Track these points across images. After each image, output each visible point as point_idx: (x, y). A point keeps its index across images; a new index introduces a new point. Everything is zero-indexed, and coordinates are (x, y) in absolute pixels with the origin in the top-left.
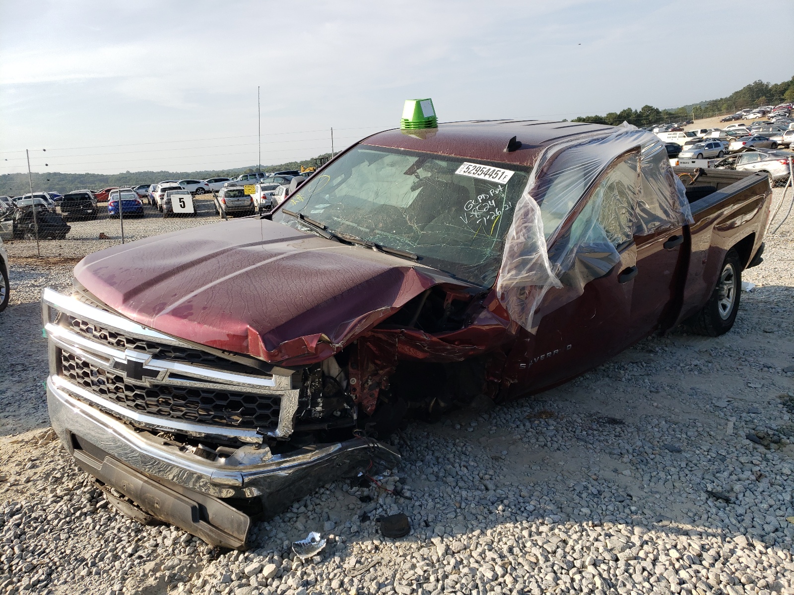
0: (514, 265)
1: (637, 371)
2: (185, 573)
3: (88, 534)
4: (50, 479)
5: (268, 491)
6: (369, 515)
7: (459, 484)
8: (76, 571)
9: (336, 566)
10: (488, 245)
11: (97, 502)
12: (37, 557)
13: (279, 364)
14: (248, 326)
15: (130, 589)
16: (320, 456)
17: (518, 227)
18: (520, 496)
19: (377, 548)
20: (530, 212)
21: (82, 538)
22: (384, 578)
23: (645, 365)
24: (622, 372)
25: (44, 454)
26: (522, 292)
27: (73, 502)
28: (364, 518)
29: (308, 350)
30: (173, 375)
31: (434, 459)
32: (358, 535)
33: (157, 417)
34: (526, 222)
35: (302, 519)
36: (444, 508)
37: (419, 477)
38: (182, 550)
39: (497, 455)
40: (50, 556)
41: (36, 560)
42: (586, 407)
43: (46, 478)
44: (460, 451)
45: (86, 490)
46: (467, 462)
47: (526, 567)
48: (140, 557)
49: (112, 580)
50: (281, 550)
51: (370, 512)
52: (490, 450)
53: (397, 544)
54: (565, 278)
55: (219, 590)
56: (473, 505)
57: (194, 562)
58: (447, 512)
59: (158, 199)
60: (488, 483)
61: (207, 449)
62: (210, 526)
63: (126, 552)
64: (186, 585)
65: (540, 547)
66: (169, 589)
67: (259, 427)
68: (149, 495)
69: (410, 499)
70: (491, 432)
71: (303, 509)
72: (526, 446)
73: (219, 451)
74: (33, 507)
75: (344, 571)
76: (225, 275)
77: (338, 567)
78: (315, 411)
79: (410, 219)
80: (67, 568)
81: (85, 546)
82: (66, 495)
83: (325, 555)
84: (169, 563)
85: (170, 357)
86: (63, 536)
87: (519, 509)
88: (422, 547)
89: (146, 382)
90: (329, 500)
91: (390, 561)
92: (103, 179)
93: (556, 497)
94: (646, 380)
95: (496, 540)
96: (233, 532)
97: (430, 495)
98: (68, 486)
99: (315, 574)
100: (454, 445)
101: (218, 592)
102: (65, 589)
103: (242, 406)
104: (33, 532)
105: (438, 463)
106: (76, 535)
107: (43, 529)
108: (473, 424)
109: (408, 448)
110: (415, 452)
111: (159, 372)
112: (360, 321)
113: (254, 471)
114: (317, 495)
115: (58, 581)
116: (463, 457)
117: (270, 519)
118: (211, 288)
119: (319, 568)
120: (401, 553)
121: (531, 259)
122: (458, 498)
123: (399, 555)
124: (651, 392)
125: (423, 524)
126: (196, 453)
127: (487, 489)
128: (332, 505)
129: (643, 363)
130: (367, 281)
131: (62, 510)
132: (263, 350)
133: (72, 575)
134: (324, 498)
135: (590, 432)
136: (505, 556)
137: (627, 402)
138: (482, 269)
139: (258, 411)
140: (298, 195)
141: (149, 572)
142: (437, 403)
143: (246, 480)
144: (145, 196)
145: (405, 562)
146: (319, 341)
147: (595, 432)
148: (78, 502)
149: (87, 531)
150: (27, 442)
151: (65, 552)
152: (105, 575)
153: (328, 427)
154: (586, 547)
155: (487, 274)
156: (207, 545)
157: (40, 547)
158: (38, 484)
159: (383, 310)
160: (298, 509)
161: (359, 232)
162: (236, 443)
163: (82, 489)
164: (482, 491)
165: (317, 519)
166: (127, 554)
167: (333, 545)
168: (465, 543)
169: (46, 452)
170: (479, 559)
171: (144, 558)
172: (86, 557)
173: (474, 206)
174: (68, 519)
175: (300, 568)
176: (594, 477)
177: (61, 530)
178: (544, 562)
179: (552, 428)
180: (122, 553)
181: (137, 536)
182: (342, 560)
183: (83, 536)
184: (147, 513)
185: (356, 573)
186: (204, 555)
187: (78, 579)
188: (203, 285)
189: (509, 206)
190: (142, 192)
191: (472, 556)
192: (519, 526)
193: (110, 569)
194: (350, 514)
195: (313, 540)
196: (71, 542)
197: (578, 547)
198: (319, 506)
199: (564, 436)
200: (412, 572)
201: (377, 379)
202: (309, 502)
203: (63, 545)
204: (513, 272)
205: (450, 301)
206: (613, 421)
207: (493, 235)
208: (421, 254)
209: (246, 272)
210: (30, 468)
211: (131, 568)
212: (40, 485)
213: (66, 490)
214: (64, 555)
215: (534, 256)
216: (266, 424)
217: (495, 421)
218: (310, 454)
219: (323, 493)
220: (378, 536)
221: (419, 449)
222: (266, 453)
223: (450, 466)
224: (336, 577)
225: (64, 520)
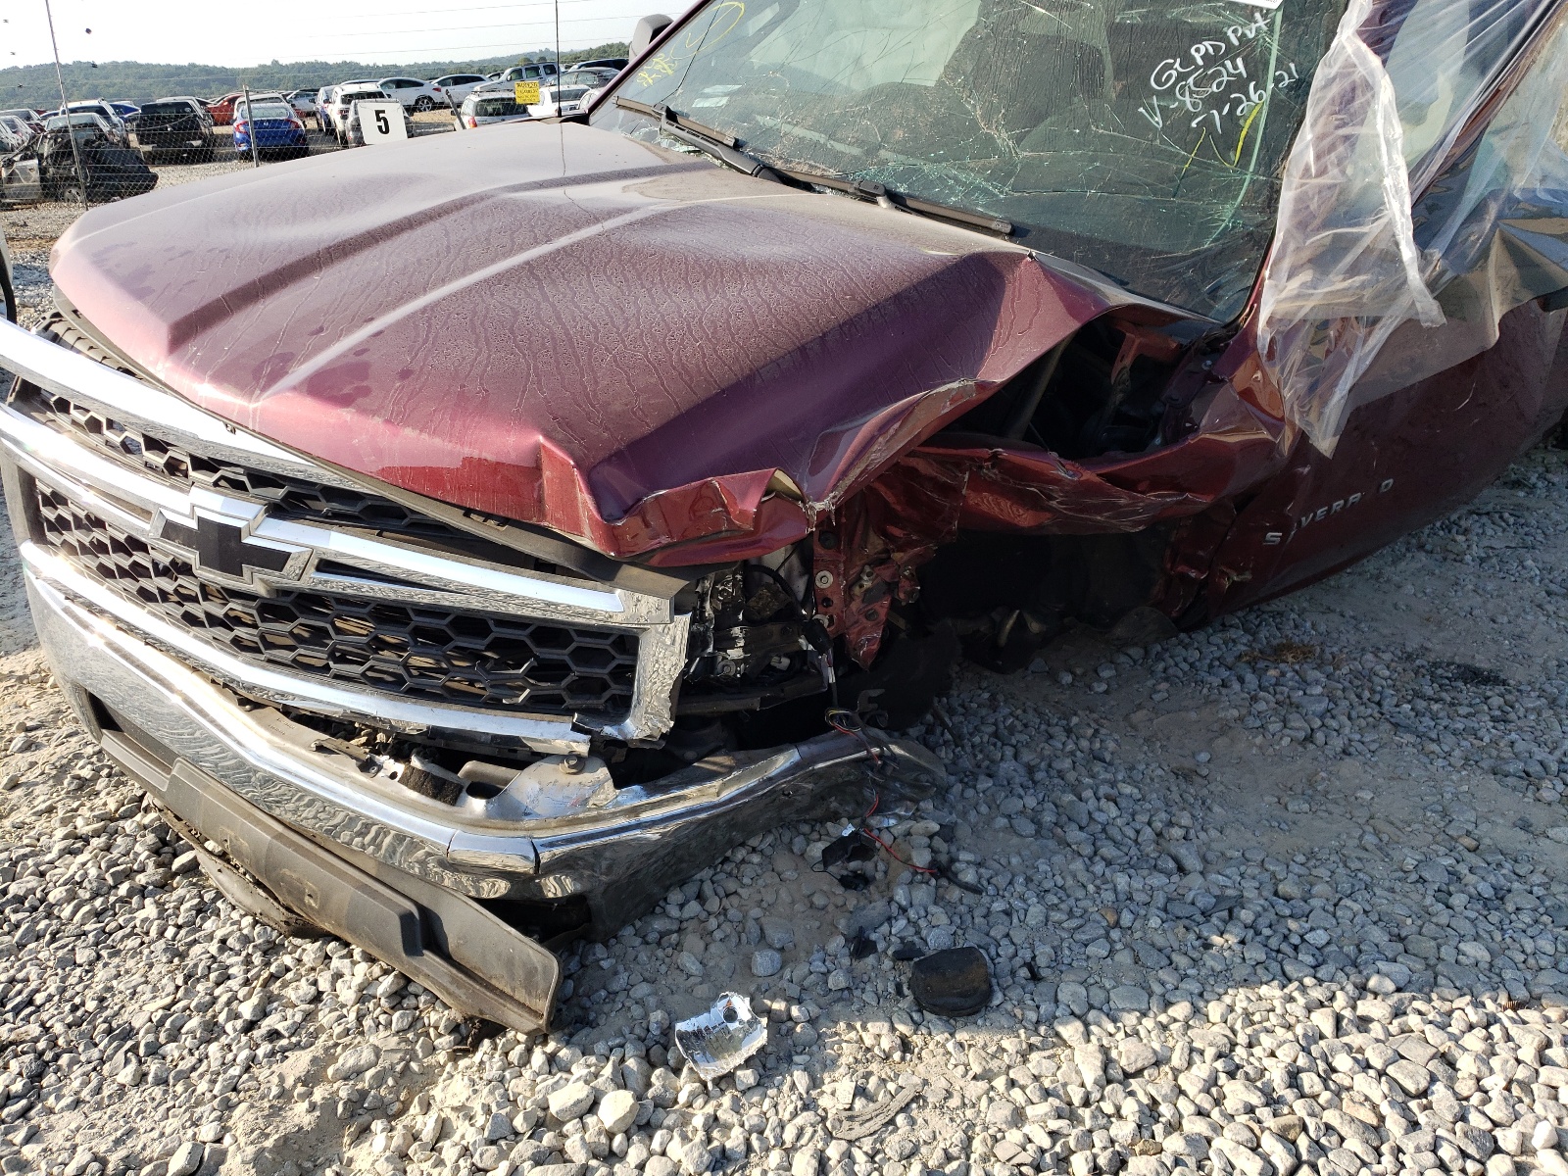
0: (1306, 255)
1: (1498, 538)
2: (390, 1090)
3: (146, 952)
4: (66, 782)
5: (604, 878)
6: (873, 937)
7: (1104, 851)
8: (106, 1067)
9: (800, 1104)
10: (1228, 190)
11: (175, 855)
12: (9, 1016)
13: (640, 561)
14: (541, 439)
15: (242, 1140)
16: (743, 786)
17: (1320, 138)
18: (1276, 894)
19: (905, 1046)
20: (1359, 92)
21: (130, 963)
22: (938, 1154)
23: (1512, 520)
24: (1460, 538)
25: (59, 712)
26: (1321, 335)
27: (115, 854)
28: (861, 946)
29: (730, 521)
30: (327, 566)
31: (1022, 770)
32: (846, 1001)
33: (295, 676)
34: (1344, 125)
35: (693, 941)
36: (1074, 923)
37: (990, 821)
38: (382, 1019)
39: (1188, 764)
40: (45, 1016)
41: (8, 1026)
42: (1386, 631)
43: (58, 779)
44: (1086, 750)
45: (146, 820)
46: (1113, 784)
47: (1354, 1144)
48: (274, 1035)
49: (198, 1104)
50: (643, 1035)
51: (875, 930)
52: (1162, 747)
53: (962, 1036)
54: (1453, 295)
55: (480, 1165)
56: (1155, 922)
57: (414, 1057)
58: (1084, 937)
59: (336, 117)
60: (1182, 852)
61: (437, 771)
62: (454, 971)
63: (237, 1016)
64: (392, 1129)
65: (1382, 1073)
66: (346, 1140)
67: (580, 711)
68: (288, 873)
69: (976, 890)
70: (1157, 697)
71: (694, 907)
72: (1259, 740)
73: (469, 774)
74: (15, 864)
75: (824, 1119)
76: (465, 271)
77: (806, 1108)
78: (724, 658)
79: (988, 117)
80: (83, 1058)
81: (135, 987)
82: (97, 834)
83: (768, 1066)
84: (347, 1060)
85: (317, 513)
86: (83, 956)
87: (1286, 938)
88: (1031, 1047)
89: (256, 581)
90: (761, 882)
91: (949, 1095)
92: (227, 78)
93: (1376, 900)
94: (1529, 563)
95: (1242, 1039)
96: (513, 990)
97: (1029, 880)
98: (105, 804)
99: (742, 1126)
100: (1069, 731)
101: (479, 1170)
102: (73, 1126)
103: (528, 655)
104: (7, 938)
105: (1035, 783)
106: (116, 953)
107: (34, 930)
108: (1106, 674)
109: (948, 736)
110: (968, 749)
111: (287, 555)
112: (883, 428)
113: (567, 832)
114: (728, 867)
115: (58, 1098)
116: (1098, 767)
117: (609, 937)
118: (424, 310)
119: (751, 1106)
120: (976, 1069)
121: (1357, 238)
122: (1108, 896)
123: (971, 1074)
124: (1549, 593)
125: (1024, 972)
126: (404, 781)
127: (1181, 869)
128: (769, 898)
129: (1506, 515)
130: (897, 298)
131: (86, 874)
132: (591, 518)
133: (94, 1078)
134: (748, 871)
135: (1421, 704)
136: (1280, 1101)
137: (1494, 621)
138: (1208, 265)
139: (574, 668)
140: (659, 60)
141: (295, 1086)
142: (1021, 624)
143: (546, 856)
144: (311, 114)
145: (991, 1100)
146: (767, 493)
147: (1435, 707)
148: (127, 854)
149: (142, 943)
150: (20, 679)
151: (83, 1004)
152: (179, 1088)
153: (762, 705)
154: (1519, 1083)
155: (1223, 279)
156: (446, 1007)
157: (19, 986)
158: (36, 793)
159: (953, 389)
160: (682, 906)
161: (836, 158)
162: (515, 755)
163: (138, 818)
164: (1169, 875)
165: (734, 940)
166: (239, 1024)
167: (784, 1028)
168: (1157, 1046)
169: (63, 708)
170: (1205, 1102)
171: (283, 1037)
172: (136, 1024)
173: (1182, 77)
174: (98, 903)
175: (700, 1101)
176: (1468, 842)
177: (78, 937)
178: (1407, 1132)
179: (1318, 690)
180: (228, 1020)
181: (268, 964)
182: (815, 1083)
183: (132, 957)
184: (289, 909)
185: (858, 1130)
186: (440, 1035)
187: (110, 1096)
188: (401, 300)
189: (1291, 76)
190: (304, 104)
191: (1182, 1092)
192: (1296, 994)
193: (194, 1069)
194: (817, 924)
195: (731, 1015)
196: (101, 973)
197: (1495, 1083)
198: (734, 900)
199: (1354, 714)
200: (1014, 1136)
201: (886, 573)
202: (708, 888)
203: (81, 980)
204: (1306, 276)
205: (1128, 362)
206: (1474, 676)
207: (1244, 162)
208: (1023, 218)
209: (528, 263)
210: (22, 750)
211: (247, 1069)
212: (41, 798)
213: (100, 818)
214: (79, 1013)
215: (1370, 230)
216: (599, 703)
217: (1161, 666)
218: (717, 783)
219: (743, 861)
220: (904, 1004)
221: (977, 739)
222: (601, 784)
223: (1070, 797)
224: (803, 1141)
225: (86, 908)
